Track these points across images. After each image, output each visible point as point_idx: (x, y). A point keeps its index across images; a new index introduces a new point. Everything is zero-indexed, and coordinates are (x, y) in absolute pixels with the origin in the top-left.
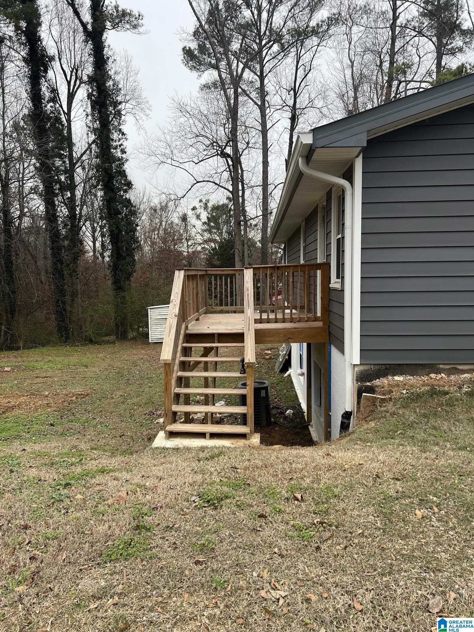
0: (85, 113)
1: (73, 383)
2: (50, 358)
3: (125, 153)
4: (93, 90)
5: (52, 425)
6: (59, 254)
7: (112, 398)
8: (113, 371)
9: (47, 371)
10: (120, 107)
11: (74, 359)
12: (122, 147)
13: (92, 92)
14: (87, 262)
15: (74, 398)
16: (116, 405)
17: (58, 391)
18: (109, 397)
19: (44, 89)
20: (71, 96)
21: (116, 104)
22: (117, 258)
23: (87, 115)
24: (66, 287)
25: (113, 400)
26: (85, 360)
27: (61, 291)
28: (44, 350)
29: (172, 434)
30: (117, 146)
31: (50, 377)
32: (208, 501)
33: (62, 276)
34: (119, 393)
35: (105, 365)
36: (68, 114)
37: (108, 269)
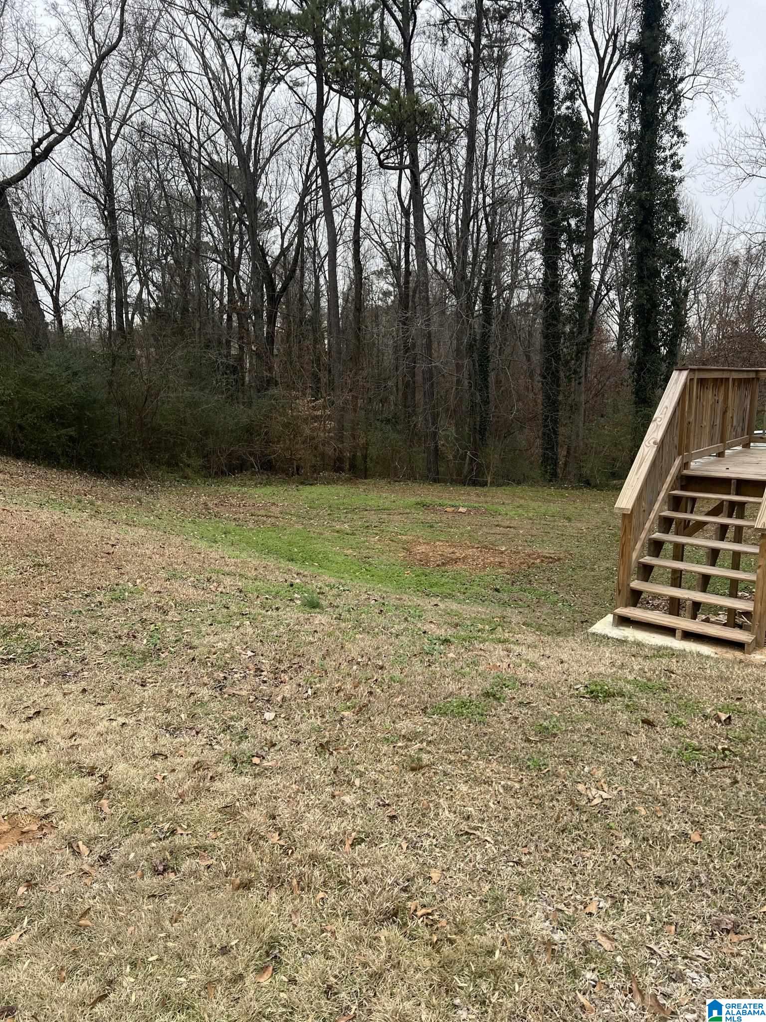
0: (619, 109)
1: (543, 541)
2: (522, 502)
3: (680, 167)
4: (636, 67)
5: (497, 590)
6: (556, 345)
7: (593, 570)
8: (607, 531)
9: (512, 518)
10: (680, 87)
11: (554, 508)
12: (675, 158)
13: (634, 70)
14: (605, 357)
15: (538, 561)
16: (596, 580)
17: (520, 548)
18: (588, 567)
19: (559, 80)
20: (602, 84)
21: (673, 83)
22: (643, 350)
23: (622, 112)
24: (560, 398)
25: (593, 573)
26: (570, 510)
27: (552, 403)
28: (518, 490)
29: (624, 621)
30: (666, 159)
31: (514, 528)
32: (592, 692)
33: (556, 380)
34: (605, 564)
35: (597, 520)
36: (596, 115)
37: (629, 368)
